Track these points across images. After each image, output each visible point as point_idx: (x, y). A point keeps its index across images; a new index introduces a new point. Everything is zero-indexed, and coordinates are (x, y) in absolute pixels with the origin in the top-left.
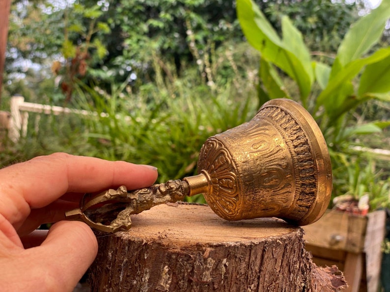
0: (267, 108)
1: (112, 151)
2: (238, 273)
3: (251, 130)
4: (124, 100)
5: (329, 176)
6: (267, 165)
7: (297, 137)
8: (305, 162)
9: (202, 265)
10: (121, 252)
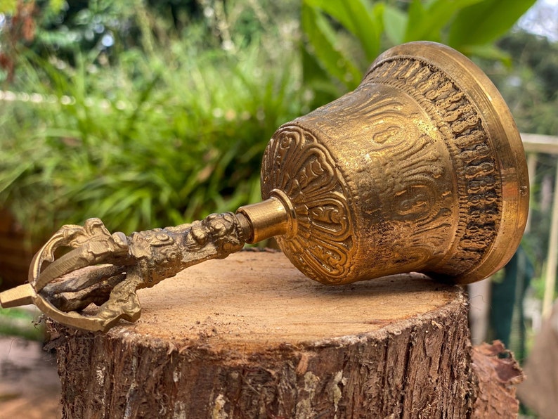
0: (390, 61)
1: (84, 155)
2: (364, 395)
3: (365, 106)
4: (97, 77)
5: (524, 190)
6: (406, 174)
7: (460, 116)
8: (478, 165)
9: (293, 387)
10: (124, 370)
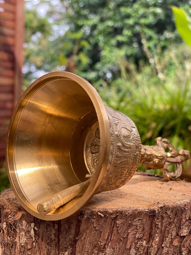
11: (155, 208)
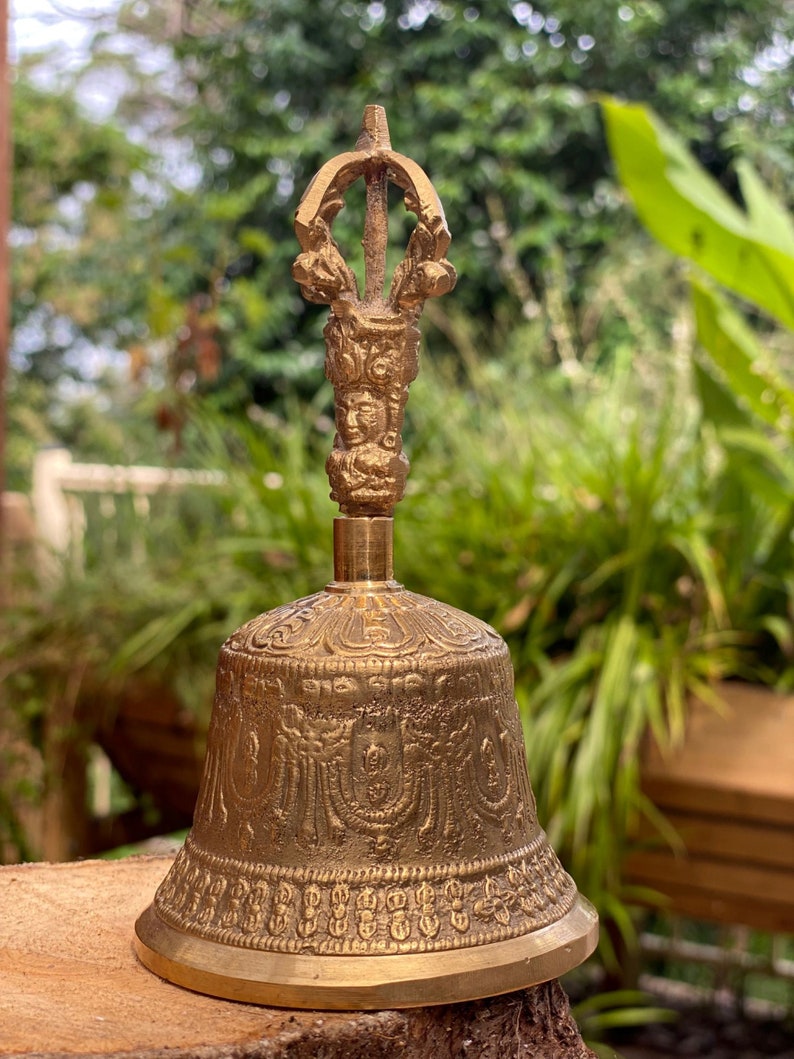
11: (267, 1048)
